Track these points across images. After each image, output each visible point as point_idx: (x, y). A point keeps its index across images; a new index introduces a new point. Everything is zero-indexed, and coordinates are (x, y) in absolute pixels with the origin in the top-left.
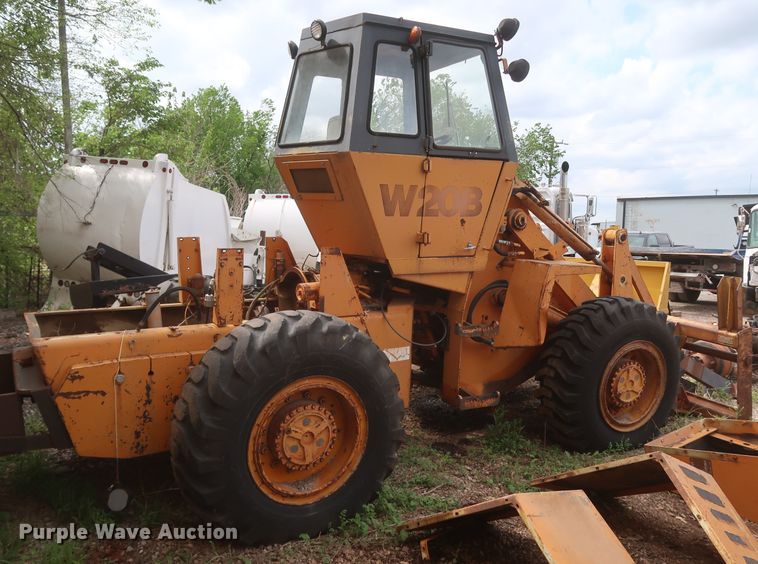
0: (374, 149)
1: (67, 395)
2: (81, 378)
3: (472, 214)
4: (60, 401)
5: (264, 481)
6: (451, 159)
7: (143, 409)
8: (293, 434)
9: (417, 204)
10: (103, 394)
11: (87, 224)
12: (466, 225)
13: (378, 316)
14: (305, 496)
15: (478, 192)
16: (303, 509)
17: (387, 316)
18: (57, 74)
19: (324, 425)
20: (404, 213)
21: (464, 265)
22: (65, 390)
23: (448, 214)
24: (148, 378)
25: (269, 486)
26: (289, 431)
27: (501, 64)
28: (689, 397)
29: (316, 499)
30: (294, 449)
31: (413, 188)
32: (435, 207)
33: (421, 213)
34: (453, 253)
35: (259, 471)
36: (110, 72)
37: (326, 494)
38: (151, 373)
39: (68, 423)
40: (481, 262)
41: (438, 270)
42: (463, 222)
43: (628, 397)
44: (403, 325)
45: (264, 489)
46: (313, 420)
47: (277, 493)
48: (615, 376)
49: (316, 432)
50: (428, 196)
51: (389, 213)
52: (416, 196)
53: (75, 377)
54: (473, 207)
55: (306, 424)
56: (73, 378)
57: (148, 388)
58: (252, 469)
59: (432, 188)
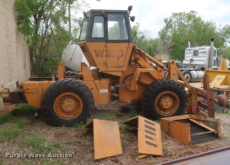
0: (92, 41)
1: (26, 93)
2: (29, 90)
3: (121, 56)
4: (25, 94)
5: (58, 113)
6: (113, 43)
7: (41, 97)
8: (65, 104)
9: (105, 54)
10: (33, 93)
11: (71, 59)
12: (119, 59)
13: (98, 81)
14: (68, 118)
15: (122, 51)
16: (67, 121)
17: (101, 81)
18: (68, 22)
19: (72, 103)
20: (102, 56)
21: (120, 69)
22: (26, 92)
23: (114, 56)
24: (42, 91)
25: (59, 114)
26: (64, 104)
27: (129, 18)
28: (200, 110)
29: (71, 119)
30: (66, 108)
31: (103, 50)
32: (110, 55)
33: (106, 56)
34: (116, 66)
35: (57, 111)
36: (80, 21)
37: (73, 118)
38: (43, 90)
39: (27, 98)
40: (125, 69)
41: (112, 70)
42: (118, 58)
43: (166, 106)
44: (106, 84)
45: (58, 115)
46: (70, 102)
47: (61, 116)
48: (161, 100)
49: (71, 105)
50: (108, 52)
51: (97, 56)
52: (104, 52)
53: (28, 89)
54: (121, 55)
55: (68, 102)
56: (28, 90)
57: (42, 93)
58: (55, 110)
59: (108, 50)
